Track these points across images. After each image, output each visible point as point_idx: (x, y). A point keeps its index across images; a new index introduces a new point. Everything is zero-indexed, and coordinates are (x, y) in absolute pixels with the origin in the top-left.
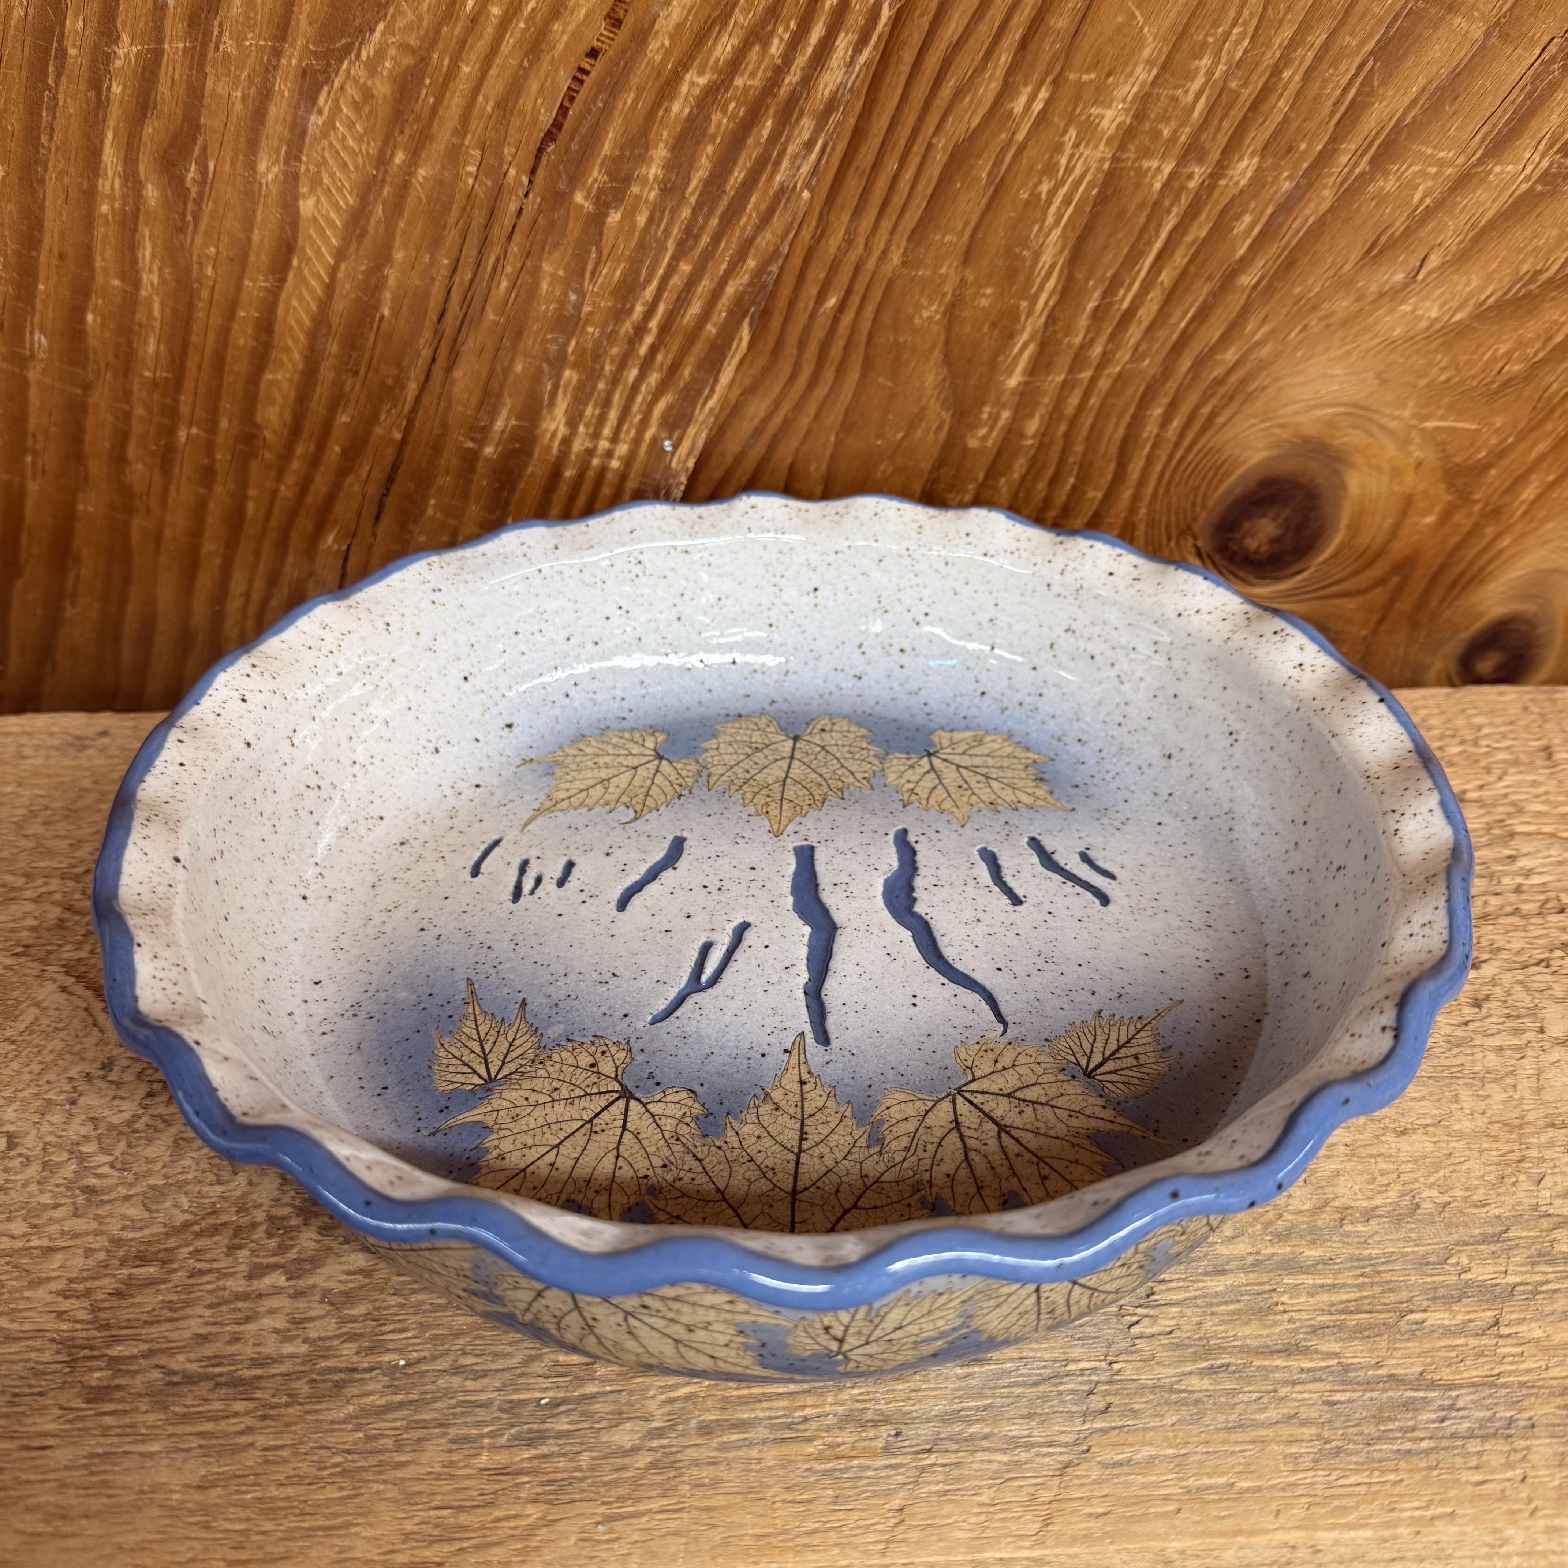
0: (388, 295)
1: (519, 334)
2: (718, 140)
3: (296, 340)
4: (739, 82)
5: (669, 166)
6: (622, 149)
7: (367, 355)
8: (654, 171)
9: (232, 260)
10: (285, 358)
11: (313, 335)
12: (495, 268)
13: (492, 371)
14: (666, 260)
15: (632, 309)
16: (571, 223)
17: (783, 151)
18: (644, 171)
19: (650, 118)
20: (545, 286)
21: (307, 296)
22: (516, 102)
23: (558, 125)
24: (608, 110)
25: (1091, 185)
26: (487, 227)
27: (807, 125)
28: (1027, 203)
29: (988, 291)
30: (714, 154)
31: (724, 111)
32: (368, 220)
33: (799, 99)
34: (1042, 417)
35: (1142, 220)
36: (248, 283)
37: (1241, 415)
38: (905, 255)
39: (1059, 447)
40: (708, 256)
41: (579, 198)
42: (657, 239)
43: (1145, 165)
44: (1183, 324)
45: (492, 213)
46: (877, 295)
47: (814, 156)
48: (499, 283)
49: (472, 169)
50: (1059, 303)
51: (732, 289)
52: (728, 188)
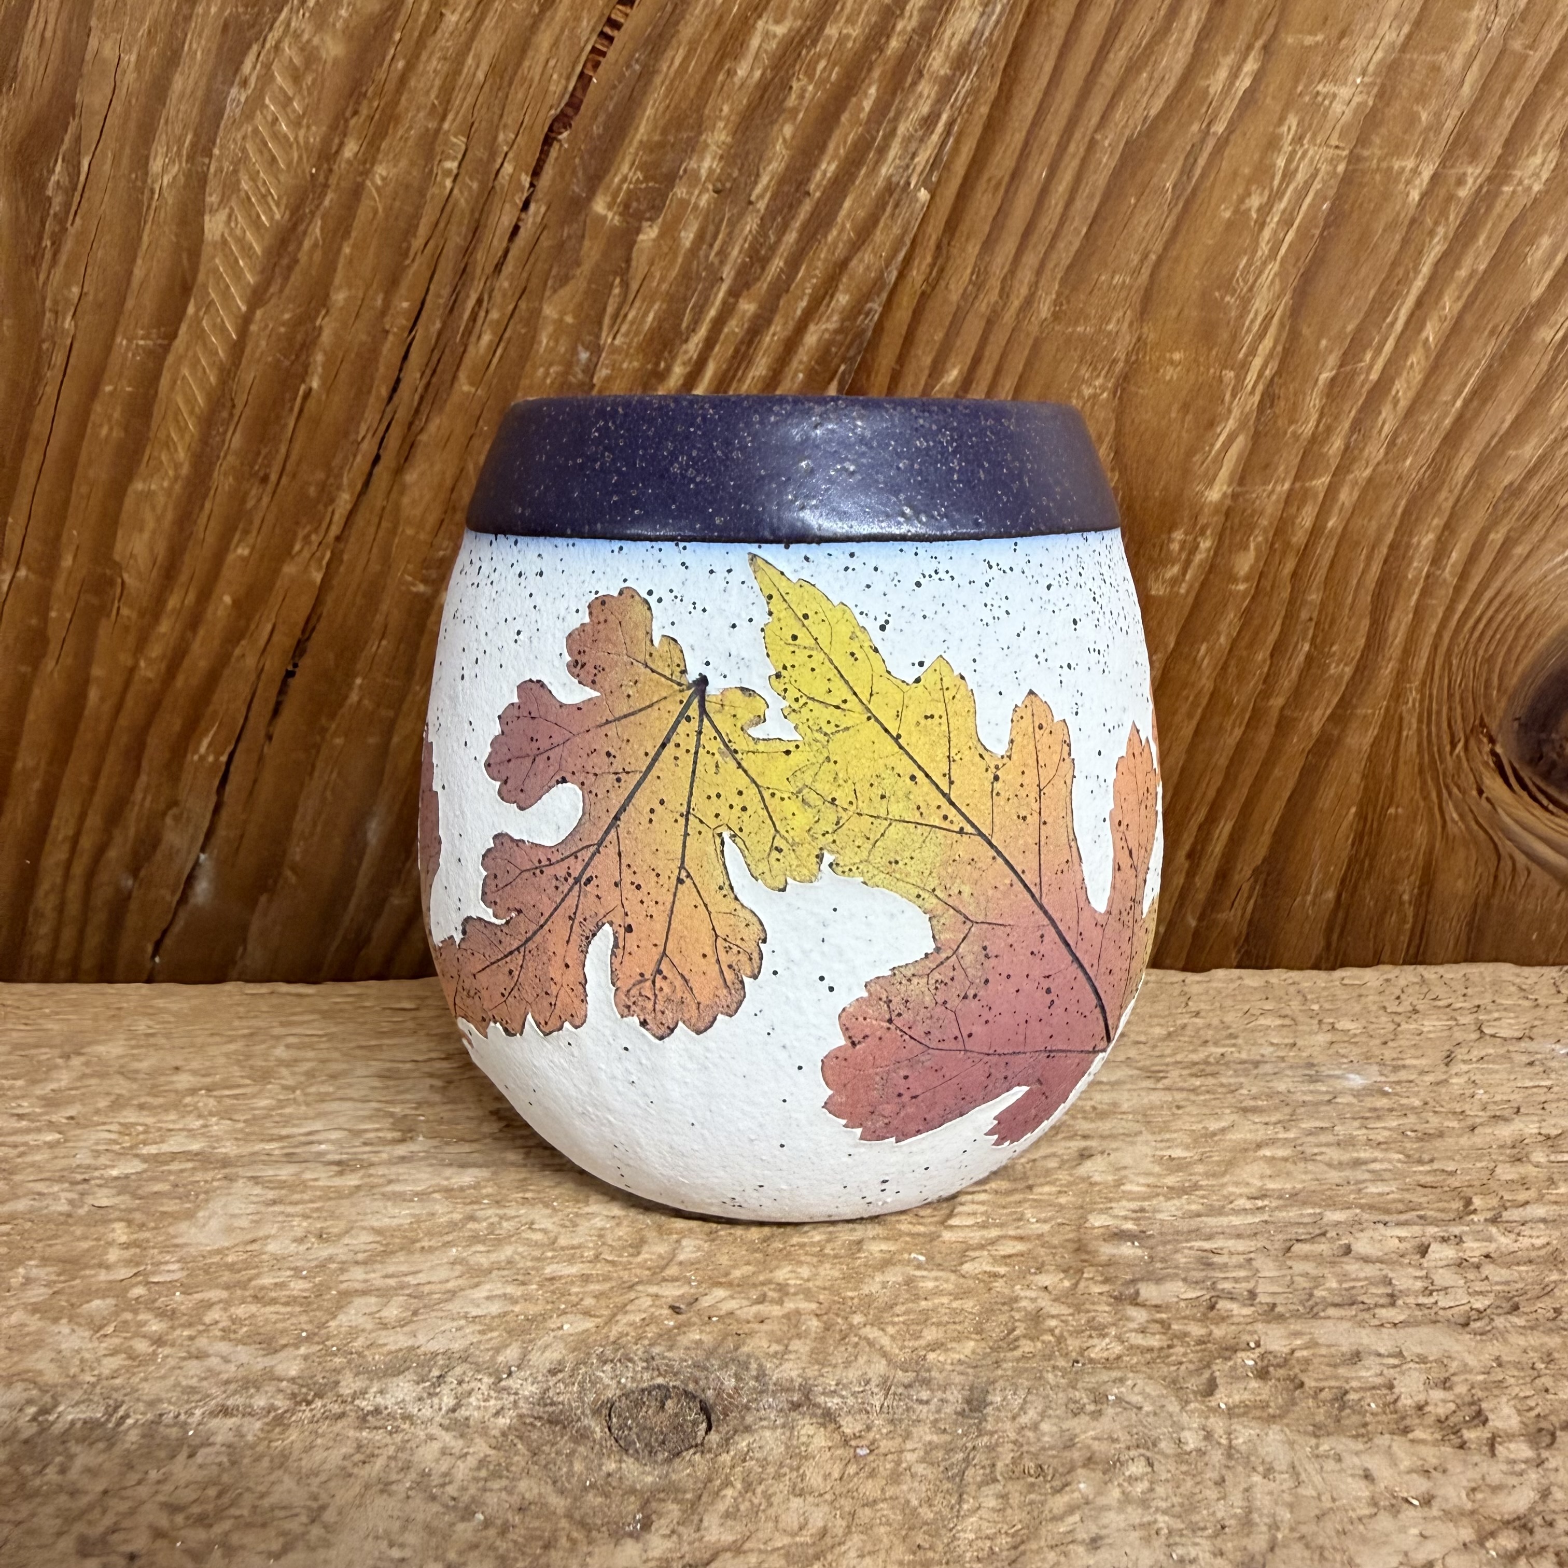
0: (319, 358)
2: (801, 115)
3: (182, 430)
4: (831, 31)
5: (729, 157)
6: (664, 132)
7: (283, 450)
8: (708, 163)
9: (100, 306)
10: (164, 458)
11: (208, 422)
12: (474, 317)
14: (721, 295)
15: (668, 369)
16: (587, 243)
17: (893, 132)
18: (693, 164)
19: (704, 89)
20: (544, 339)
21: (203, 359)
22: (519, 64)
23: (574, 103)
24: (647, 75)
25: (1321, 197)
26: (468, 251)
27: (927, 89)
28: (1230, 225)
29: (1177, 356)
30: (793, 137)
31: (810, 76)
32: (300, 244)
33: (915, 54)
34: (1258, 549)
35: (1395, 247)
36: (121, 341)
37: (1550, 545)
38: (1055, 303)
39: (1285, 594)
40: (781, 288)
41: (600, 206)
42: (710, 267)
43: (1397, 165)
44: (1459, 403)
45: (476, 230)
46: (1017, 364)
47: (935, 138)
48: (479, 337)
49: (452, 165)
50: (1278, 373)
51: (811, 338)
52: (812, 187)
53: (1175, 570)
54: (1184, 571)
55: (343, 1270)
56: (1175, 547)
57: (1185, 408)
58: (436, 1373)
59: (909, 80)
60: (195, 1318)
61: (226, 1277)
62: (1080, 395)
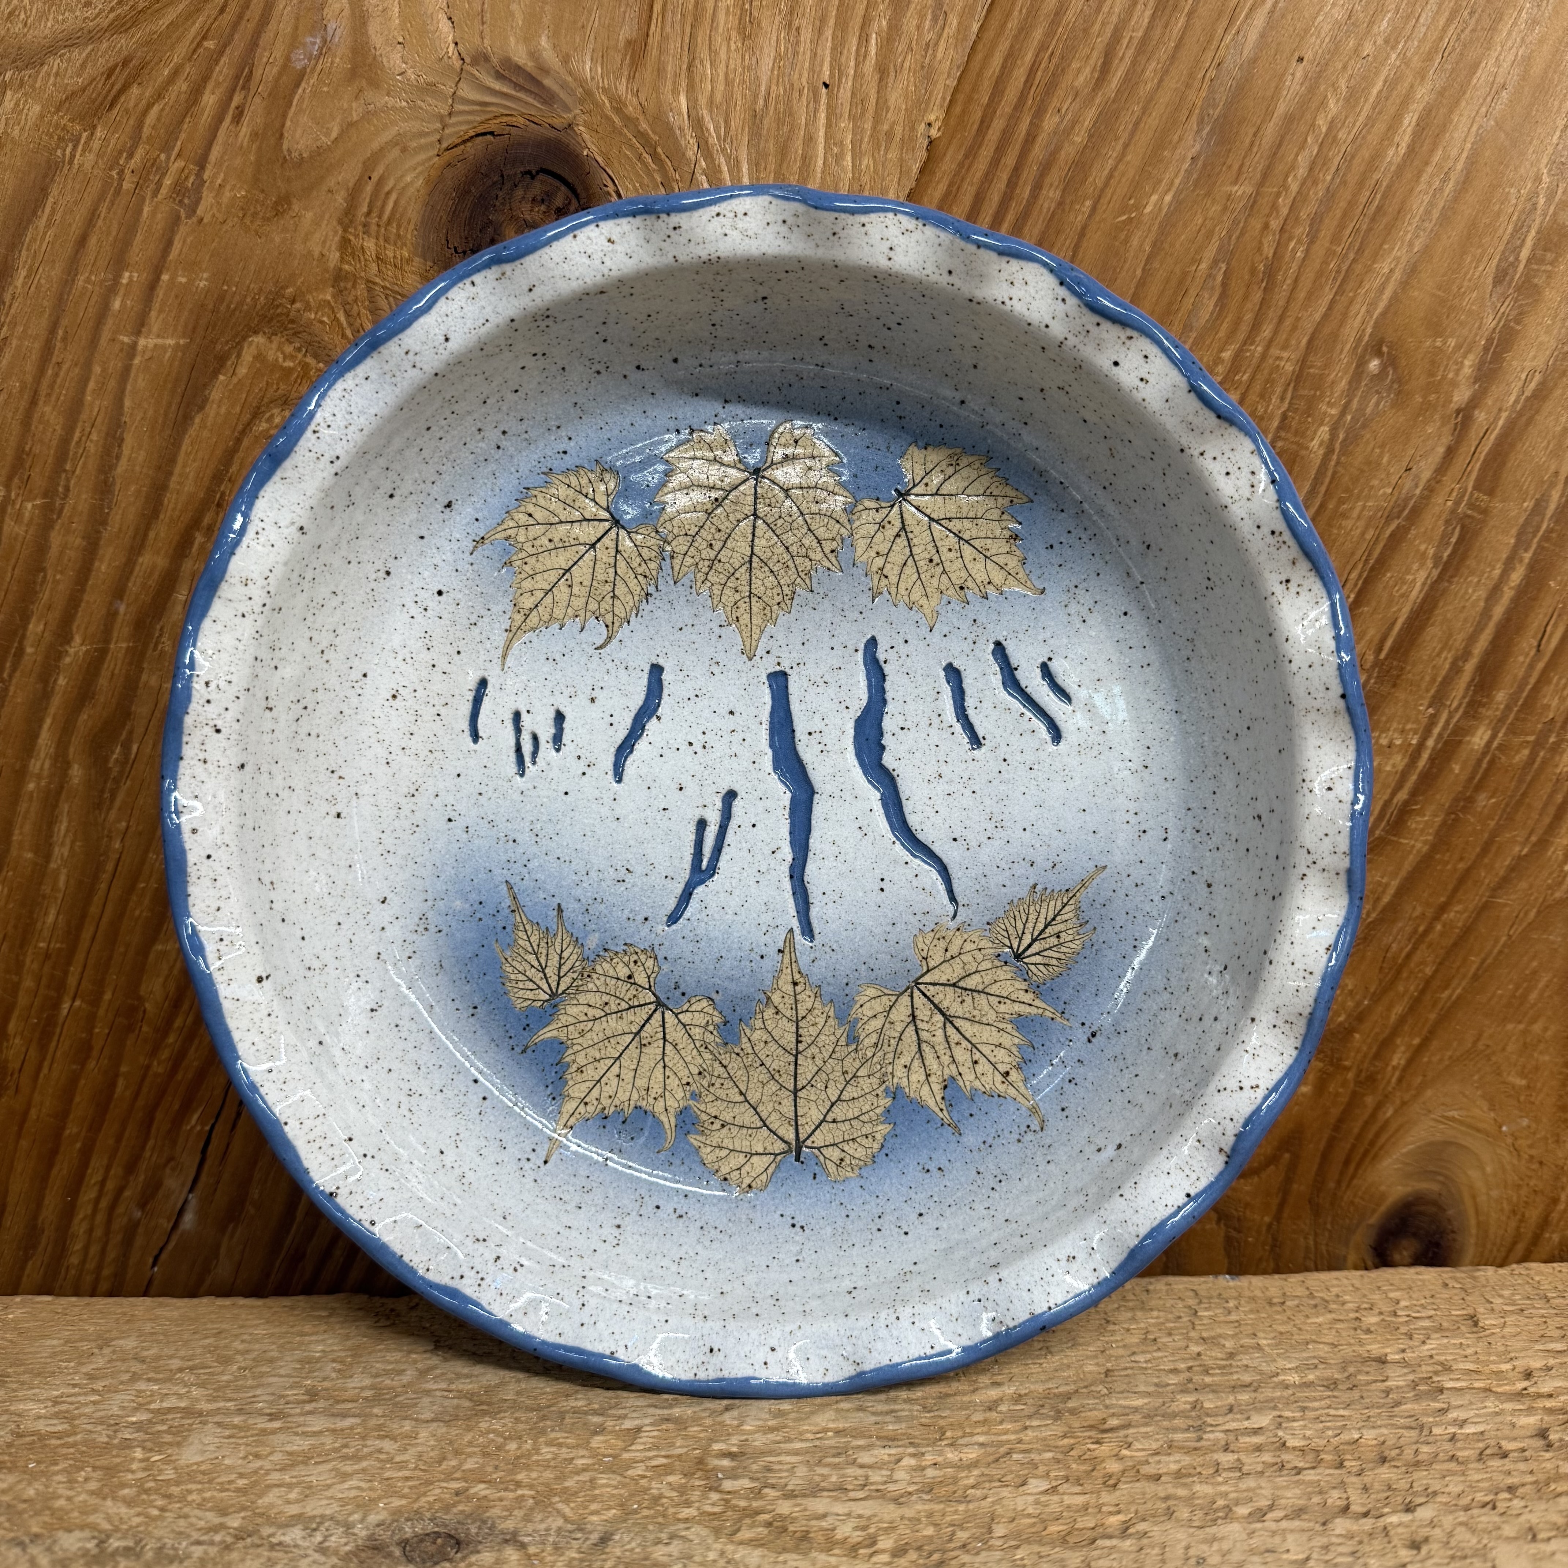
55: (267, 1474)
58: (314, 1526)
60: (182, 1499)
61: (200, 1477)
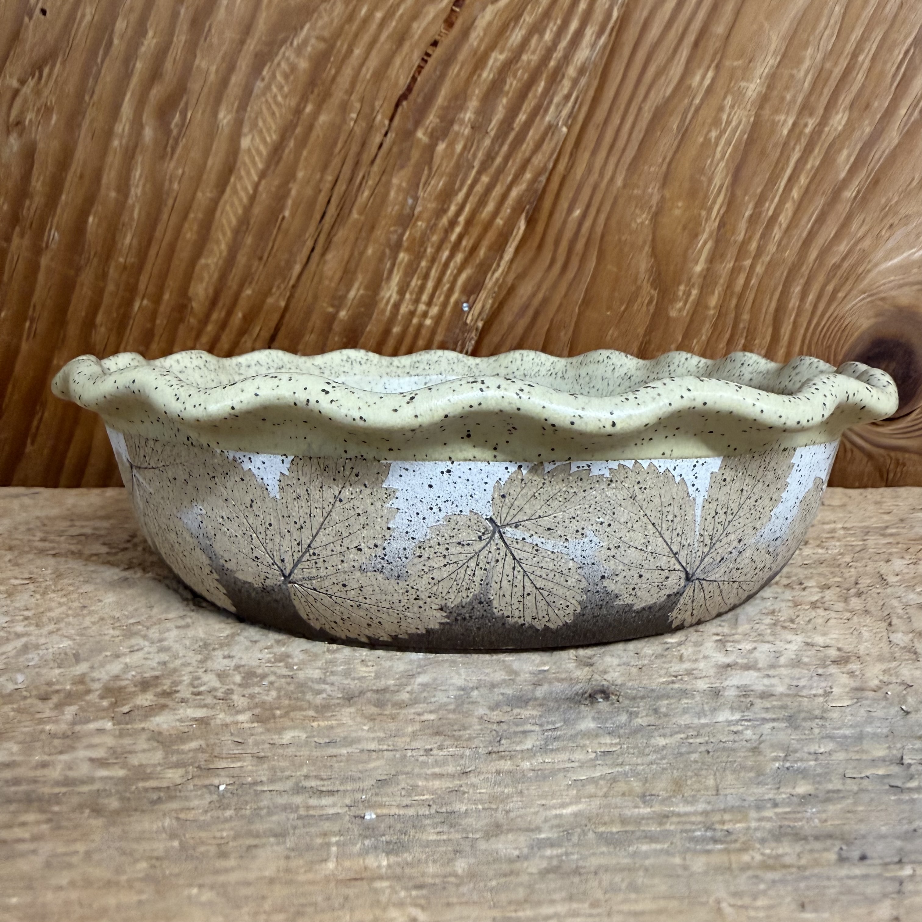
0: (290, 202)
1: (372, 228)
2: (510, 95)
3: (224, 234)
4: (525, 57)
5: (479, 112)
6: (450, 101)
7: (270, 245)
8: (468, 115)
9: (191, 178)
10: (215, 248)
11: (237, 232)
12: (361, 184)
13: (351, 255)
14: (473, 174)
15: (449, 208)
16: (413, 151)
17: (551, 102)
18: (462, 116)
19: (468, 82)
20: (392, 194)
21: (236, 202)
22: (386, 72)
23: (409, 89)
24: (442, 76)
25: (743, 132)
26: (359, 154)
27: (566, 84)
28: (702, 145)
29: (680, 204)
30: (507, 103)
31: (515, 76)
32: (283, 151)
33: (562, 67)
34: (719, 294)
35: (778, 154)
36: (199, 194)
37: (854, 292)
38: (625, 180)
39: (732, 315)
40: (500, 171)
41: (420, 134)
42: (468, 160)
43: (777, 118)
44: (809, 226)
45: (363, 144)
46: (607, 207)
47: (570, 104)
48: (363, 193)
49: (354, 115)
50: (726, 212)
51: (514, 193)
52: (515, 126)
53: (680, 304)
54: (685, 304)
56: (681, 293)
57: (684, 228)
59: (558, 79)
62: (636, 222)
